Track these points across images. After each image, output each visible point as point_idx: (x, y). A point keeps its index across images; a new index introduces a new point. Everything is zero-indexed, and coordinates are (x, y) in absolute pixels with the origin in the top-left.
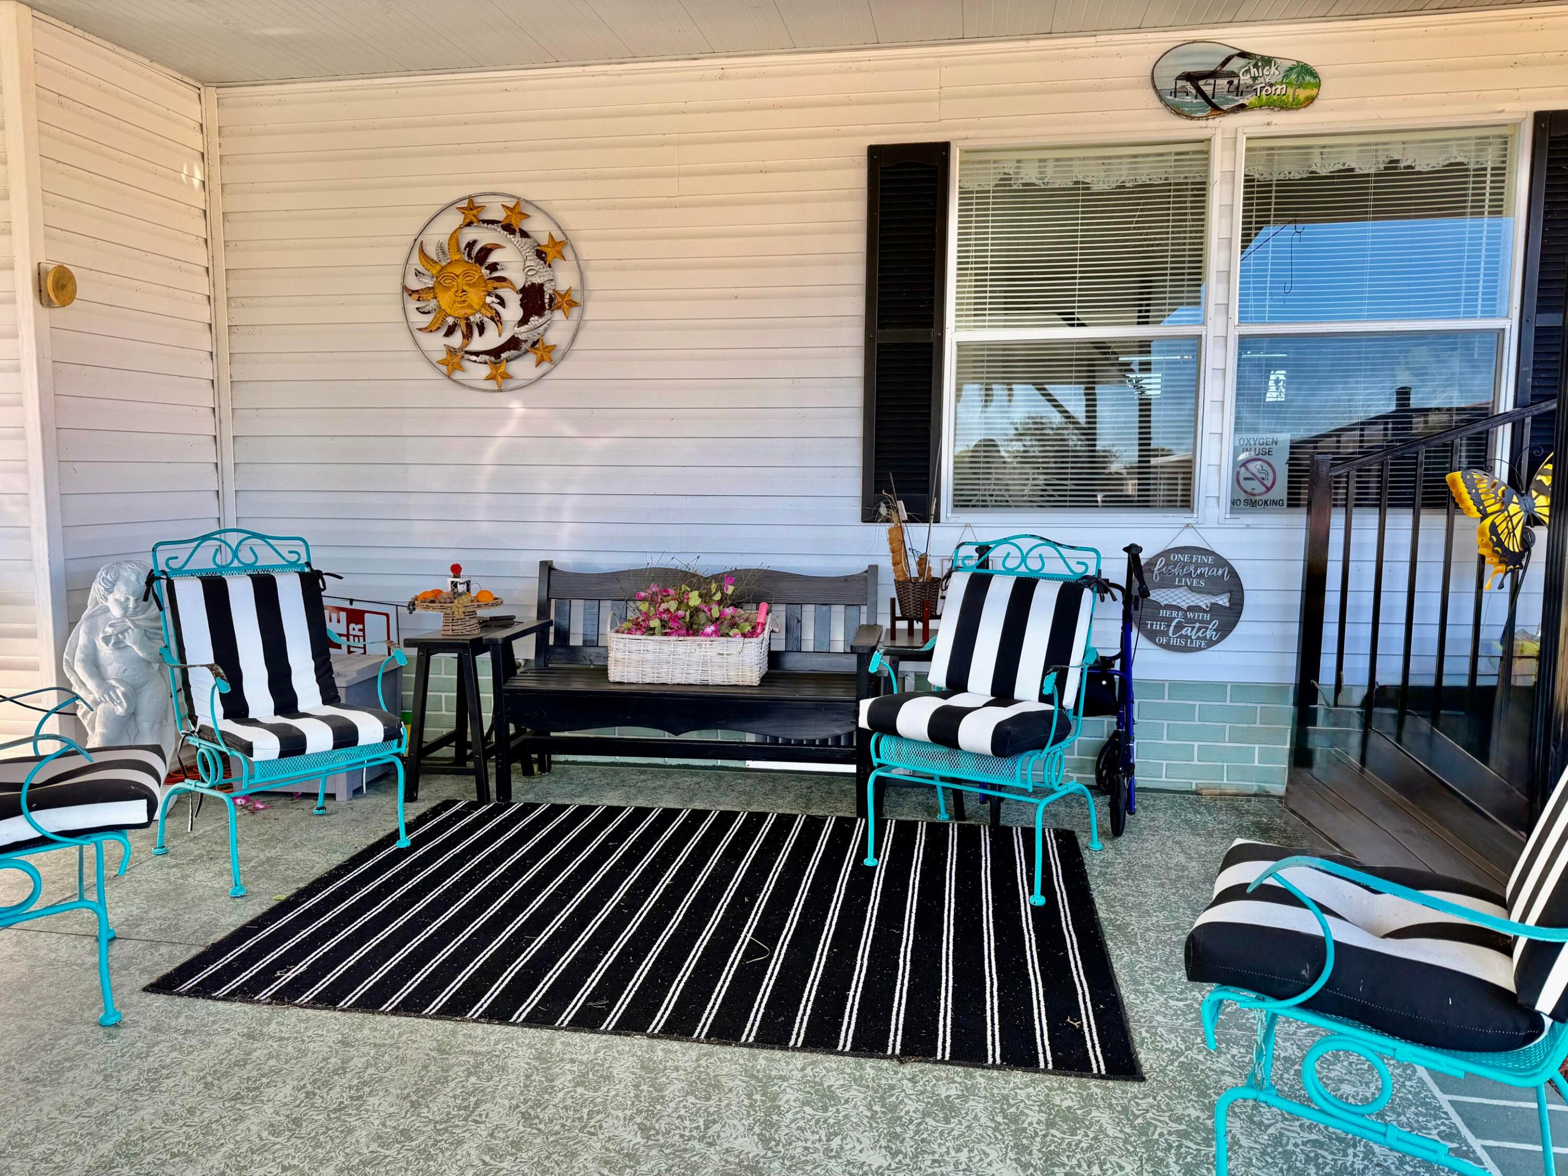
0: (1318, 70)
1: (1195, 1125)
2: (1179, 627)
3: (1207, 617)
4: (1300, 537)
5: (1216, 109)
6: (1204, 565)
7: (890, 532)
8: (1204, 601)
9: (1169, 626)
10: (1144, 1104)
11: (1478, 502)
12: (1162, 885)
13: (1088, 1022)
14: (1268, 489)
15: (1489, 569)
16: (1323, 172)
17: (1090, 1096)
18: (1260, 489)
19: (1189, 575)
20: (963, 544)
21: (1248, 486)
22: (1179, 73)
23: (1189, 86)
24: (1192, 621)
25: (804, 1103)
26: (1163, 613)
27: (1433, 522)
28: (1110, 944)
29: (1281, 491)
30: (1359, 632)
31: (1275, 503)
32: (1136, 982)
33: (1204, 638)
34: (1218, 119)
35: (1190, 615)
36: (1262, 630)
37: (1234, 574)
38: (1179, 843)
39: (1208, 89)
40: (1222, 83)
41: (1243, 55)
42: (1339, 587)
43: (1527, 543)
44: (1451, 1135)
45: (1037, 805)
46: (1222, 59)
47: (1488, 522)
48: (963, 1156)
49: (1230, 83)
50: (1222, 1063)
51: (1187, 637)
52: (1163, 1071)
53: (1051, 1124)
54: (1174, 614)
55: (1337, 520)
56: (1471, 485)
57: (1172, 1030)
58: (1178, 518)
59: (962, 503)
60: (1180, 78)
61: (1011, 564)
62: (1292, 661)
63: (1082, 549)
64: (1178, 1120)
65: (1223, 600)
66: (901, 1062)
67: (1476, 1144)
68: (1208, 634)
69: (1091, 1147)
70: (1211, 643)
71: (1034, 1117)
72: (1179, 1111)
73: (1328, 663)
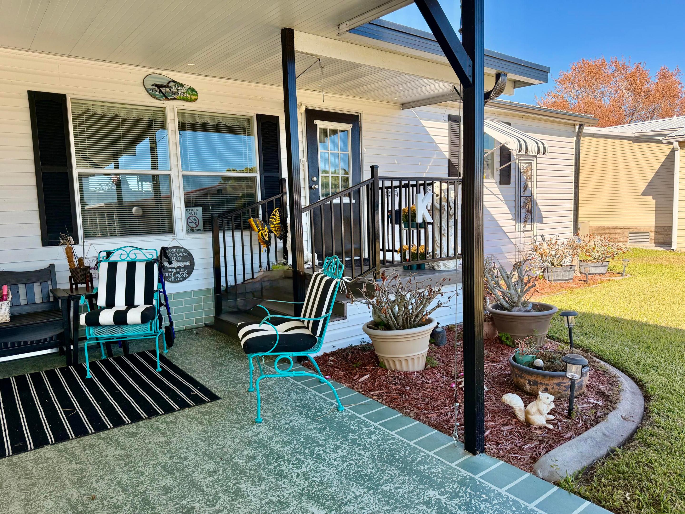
0: (197, 90)
1: (239, 402)
2: (175, 274)
3: (183, 270)
4: (210, 240)
5: (167, 98)
6: (181, 252)
7: (66, 249)
8: (182, 264)
9: (171, 274)
10: (224, 403)
11: (258, 227)
12: (193, 356)
13: (196, 392)
14: (197, 226)
15: (262, 246)
16: (200, 122)
17: (209, 406)
18: (195, 226)
19: (176, 256)
20: (101, 251)
21: (191, 225)
22: (153, 83)
23: (157, 88)
24: (178, 272)
25: (128, 438)
26: (169, 270)
27: (246, 234)
28: (189, 374)
29: (201, 226)
30: (231, 269)
31: (200, 230)
32: (203, 380)
33: (183, 277)
34: (167, 101)
35: (178, 270)
36: (201, 272)
37: (190, 254)
38: (190, 344)
39: (163, 91)
40: (168, 89)
41: (174, 81)
42: (223, 255)
43: (270, 238)
44: (294, 383)
45: (155, 338)
46: (167, 82)
47: (260, 233)
48: (186, 429)
49: (170, 90)
50: (237, 388)
51: (177, 277)
52: (224, 395)
53: (204, 415)
54: (173, 270)
55: (221, 235)
56: (255, 222)
57: (220, 387)
58: (169, 237)
59: (87, 236)
60: (153, 85)
61: (123, 257)
62: (212, 281)
63: (150, 250)
64: (235, 402)
65: (188, 263)
66: (150, 419)
67: (299, 383)
68: (184, 275)
69: (217, 416)
70: (186, 278)
71: (198, 416)
72: (234, 401)
73: (223, 279)
